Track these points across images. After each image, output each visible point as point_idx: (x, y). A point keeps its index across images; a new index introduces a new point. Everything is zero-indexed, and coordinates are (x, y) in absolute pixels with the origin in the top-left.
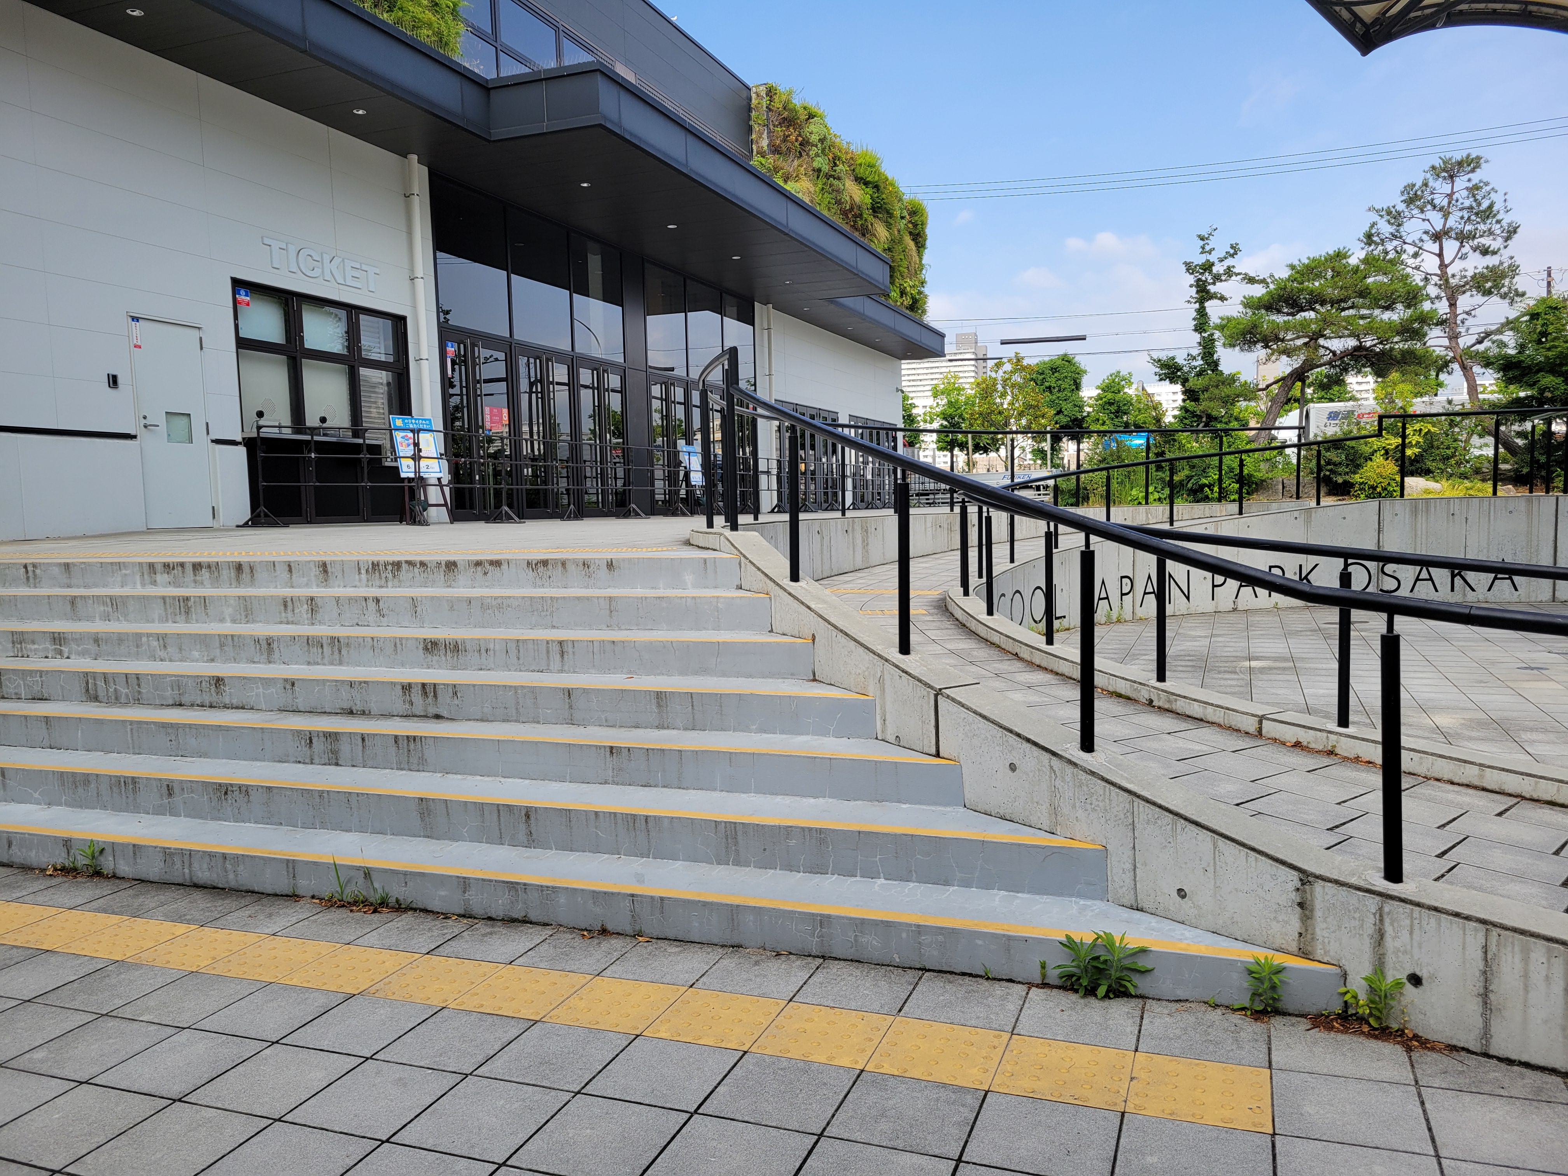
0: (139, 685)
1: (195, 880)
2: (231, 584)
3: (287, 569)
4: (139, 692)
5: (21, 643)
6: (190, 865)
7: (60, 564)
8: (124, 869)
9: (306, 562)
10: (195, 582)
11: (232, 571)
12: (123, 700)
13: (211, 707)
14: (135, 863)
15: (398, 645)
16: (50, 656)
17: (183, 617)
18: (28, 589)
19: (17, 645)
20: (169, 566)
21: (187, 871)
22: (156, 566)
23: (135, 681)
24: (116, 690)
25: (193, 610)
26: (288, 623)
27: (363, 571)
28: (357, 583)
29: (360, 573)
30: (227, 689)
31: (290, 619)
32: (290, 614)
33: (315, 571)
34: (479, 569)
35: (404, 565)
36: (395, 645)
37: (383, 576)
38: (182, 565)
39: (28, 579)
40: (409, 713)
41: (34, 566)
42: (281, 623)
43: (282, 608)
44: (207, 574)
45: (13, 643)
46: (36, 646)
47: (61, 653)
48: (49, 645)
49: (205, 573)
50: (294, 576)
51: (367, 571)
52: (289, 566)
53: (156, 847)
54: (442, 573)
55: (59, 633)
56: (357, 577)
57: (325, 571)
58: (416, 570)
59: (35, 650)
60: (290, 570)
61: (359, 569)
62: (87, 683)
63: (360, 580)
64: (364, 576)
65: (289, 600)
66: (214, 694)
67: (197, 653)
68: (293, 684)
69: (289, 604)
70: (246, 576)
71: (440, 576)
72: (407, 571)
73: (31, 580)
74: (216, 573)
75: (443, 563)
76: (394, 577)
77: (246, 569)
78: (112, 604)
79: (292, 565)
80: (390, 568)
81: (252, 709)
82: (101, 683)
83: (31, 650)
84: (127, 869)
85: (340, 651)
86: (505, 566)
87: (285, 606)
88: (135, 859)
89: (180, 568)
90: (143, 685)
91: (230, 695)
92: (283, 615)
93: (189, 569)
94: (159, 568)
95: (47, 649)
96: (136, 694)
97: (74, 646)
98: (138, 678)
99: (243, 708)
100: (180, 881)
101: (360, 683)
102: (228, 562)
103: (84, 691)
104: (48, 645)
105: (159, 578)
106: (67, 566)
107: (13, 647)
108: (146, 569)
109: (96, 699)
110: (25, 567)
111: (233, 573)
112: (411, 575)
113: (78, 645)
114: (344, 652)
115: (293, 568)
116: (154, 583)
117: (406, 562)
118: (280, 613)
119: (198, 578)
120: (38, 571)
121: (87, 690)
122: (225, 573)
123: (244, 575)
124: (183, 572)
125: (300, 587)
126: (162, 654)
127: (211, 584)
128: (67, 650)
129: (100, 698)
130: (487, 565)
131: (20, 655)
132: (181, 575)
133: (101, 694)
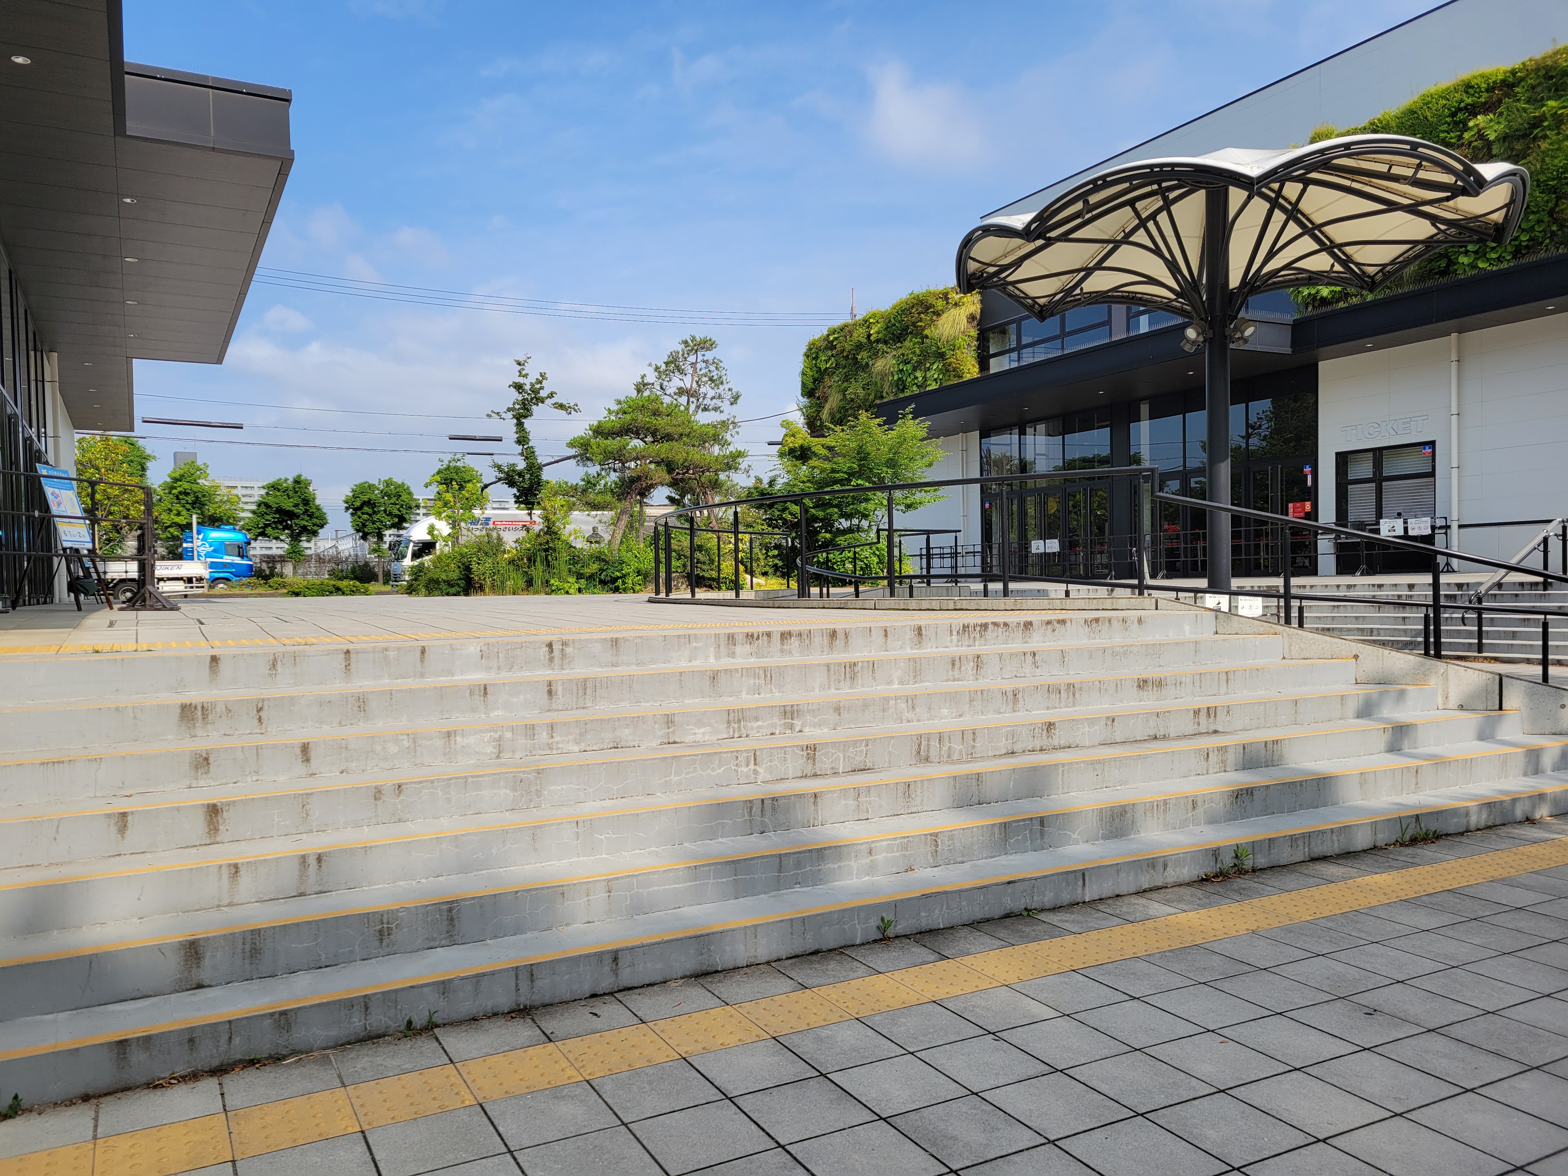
0: (974, 740)
1: (1312, 855)
2: (822, 652)
3: (883, 634)
4: (974, 747)
5: (739, 721)
6: (1309, 843)
7: (605, 640)
8: (1262, 861)
9: (902, 626)
10: (782, 651)
11: (825, 638)
12: (955, 757)
13: (1041, 750)
14: (1270, 854)
15: (1119, 686)
16: (777, 732)
17: (848, 683)
18: (551, 672)
19: (733, 725)
20: (752, 636)
21: (1307, 849)
22: (736, 636)
23: (971, 736)
24: (950, 748)
25: (859, 675)
26: (954, 680)
27: (955, 633)
28: (948, 644)
29: (951, 635)
30: (1057, 732)
31: (957, 677)
32: (957, 672)
33: (910, 635)
34: (1049, 627)
35: (991, 627)
36: (1117, 686)
37: (972, 636)
38: (769, 635)
39: (551, 659)
40: (1197, 732)
41: (564, 644)
42: (948, 680)
43: (950, 667)
44: (797, 643)
45: (729, 722)
46: (759, 723)
47: (792, 727)
48: (778, 721)
49: (794, 642)
50: (889, 639)
51: (958, 632)
52: (885, 630)
53: (1285, 837)
54: (1021, 632)
55: (792, 706)
56: (949, 638)
57: (920, 634)
58: (1000, 630)
59: (758, 727)
60: (886, 635)
61: (951, 631)
62: (919, 746)
63: (951, 641)
64: (955, 637)
65: (957, 659)
66: (1045, 738)
67: (946, 711)
68: (1113, 720)
69: (957, 662)
70: (839, 642)
71: (1019, 634)
72: (992, 631)
73: (557, 661)
74: (807, 641)
75: (1022, 623)
76: (981, 637)
77: (841, 636)
78: (766, 676)
79: (888, 630)
80: (978, 629)
81: (1077, 746)
82: (934, 743)
83: (752, 729)
84: (1263, 860)
85: (1074, 695)
86: (1068, 624)
87: (953, 665)
88: (1269, 850)
89: (765, 638)
90: (978, 739)
91: (1060, 737)
92: (951, 673)
93: (776, 638)
94: (740, 638)
95: (774, 725)
96: (970, 749)
97: (809, 718)
98: (974, 733)
99: (1069, 747)
100: (1302, 859)
101: (1165, 712)
102: (822, 630)
103: (914, 753)
104: (776, 720)
105: (739, 649)
106: (615, 642)
107: (728, 727)
108: (723, 641)
109: (927, 759)
110: (550, 645)
111: (826, 640)
112: (995, 634)
113: (815, 717)
114: (1077, 695)
115: (889, 633)
116: (733, 655)
117: (992, 623)
118: (948, 671)
119: (785, 647)
120: (569, 650)
121: (919, 752)
122: (817, 640)
123: (838, 642)
124: (769, 642)
125: (894, 651)
126: (910, 715)
127: (800, 653)
128: (800, 723)
129: (931, 759)
130: (1055, 623)
131: (736, 735)
132: (766, 645)
133: (933, 753)
